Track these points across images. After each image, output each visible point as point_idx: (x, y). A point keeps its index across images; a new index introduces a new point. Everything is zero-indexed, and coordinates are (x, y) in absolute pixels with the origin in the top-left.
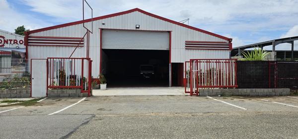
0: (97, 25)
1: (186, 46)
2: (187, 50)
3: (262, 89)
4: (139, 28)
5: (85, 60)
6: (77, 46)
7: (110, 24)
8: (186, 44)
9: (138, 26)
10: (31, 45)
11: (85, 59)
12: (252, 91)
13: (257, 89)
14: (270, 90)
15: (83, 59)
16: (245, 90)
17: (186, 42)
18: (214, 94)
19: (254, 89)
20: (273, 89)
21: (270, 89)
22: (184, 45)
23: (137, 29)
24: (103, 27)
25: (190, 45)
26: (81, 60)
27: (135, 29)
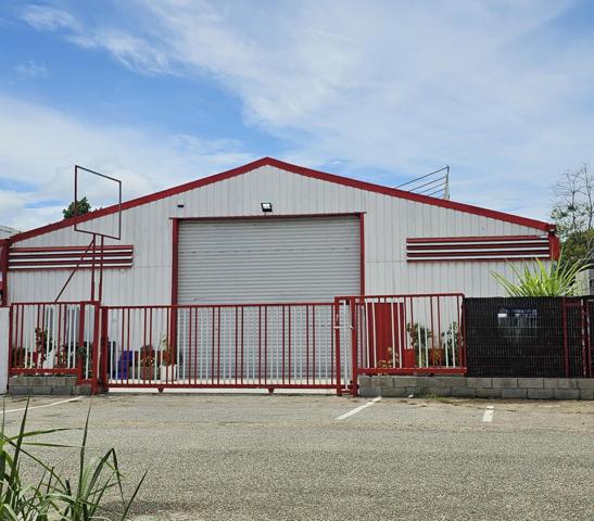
0: (167, 209)
1: (409, 255)
2: (413, 266)
3: (540, 380)
4: (270, 210)
5: (87, 307)
6: (75, 269)
7: (197, 204)
8: (409, 248)
9: (266, 206)
10: (14, 270)
11: (88, 303)
12: (508, 384)
13: (522, 380)
14: (564, 382)
15: (83, 304)
16: (487, 381)
17: (409, 241)
18: (397, 390)
19: (514, 380)
20: (573, 380)
21: (561, 380)
22: (405, 251)
23: (268, 214)
24: (181, 214)
25: (422, 251)
26: (79, 306)
27: (263, 214)
